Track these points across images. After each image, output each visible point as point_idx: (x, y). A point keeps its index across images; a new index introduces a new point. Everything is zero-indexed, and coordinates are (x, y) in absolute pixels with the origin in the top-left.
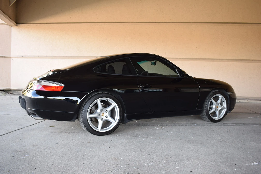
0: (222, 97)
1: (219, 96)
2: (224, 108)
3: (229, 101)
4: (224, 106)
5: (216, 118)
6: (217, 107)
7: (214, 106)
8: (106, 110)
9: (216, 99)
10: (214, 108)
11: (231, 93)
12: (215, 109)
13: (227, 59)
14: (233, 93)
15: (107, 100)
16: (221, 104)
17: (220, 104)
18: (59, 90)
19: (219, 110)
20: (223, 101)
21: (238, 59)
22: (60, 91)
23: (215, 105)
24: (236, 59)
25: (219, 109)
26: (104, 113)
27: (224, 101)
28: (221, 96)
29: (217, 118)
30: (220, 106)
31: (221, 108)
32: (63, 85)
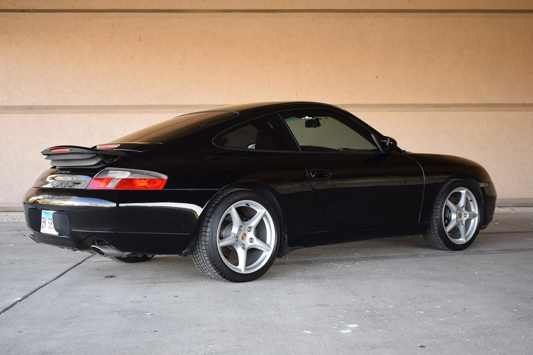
0: (467, 193)
1: (461, 192)
2: (474, 216)
3: (483, 202)
4: (473, 210)
5: (460, 239)
6: (460, 216)
7: (454, 216)
8: (249, 226)
9: (456, 198)
10: (454, 220)
11: (487, 185)
12: (457, 221)
13: (456, 104)
14: (490, 183)
15: (247, 204)
16: (467, 207)
17: (464, 209)
18: (160, 186)
19: (464, 223)
20: (469, 199)
21: (482, 102)
22: (161, 189)
23: (454, 212)
24: (478, 103)
25: (464, 219)
26: (245, 234)
27: (471, 201)
28: (463, 192)
29: (462, 240)
30: (466, 212)
31: (468, 216)
32: (165, 177)
